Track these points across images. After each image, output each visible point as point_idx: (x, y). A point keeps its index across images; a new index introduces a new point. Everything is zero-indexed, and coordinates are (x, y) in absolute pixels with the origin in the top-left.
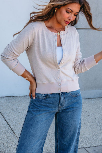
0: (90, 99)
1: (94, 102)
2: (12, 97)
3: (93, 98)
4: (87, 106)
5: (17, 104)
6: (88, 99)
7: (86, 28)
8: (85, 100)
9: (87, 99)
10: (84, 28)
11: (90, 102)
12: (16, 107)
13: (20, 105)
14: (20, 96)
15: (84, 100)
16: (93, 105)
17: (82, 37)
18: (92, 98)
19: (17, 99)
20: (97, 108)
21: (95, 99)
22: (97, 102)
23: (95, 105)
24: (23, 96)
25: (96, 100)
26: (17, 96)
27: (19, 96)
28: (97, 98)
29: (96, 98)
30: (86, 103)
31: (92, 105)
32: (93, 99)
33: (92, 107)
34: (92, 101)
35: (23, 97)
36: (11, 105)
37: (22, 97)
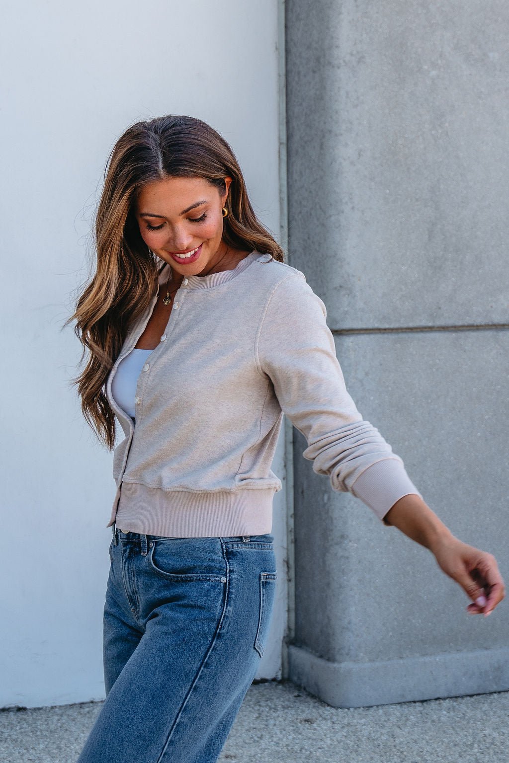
0: (434, 705)
1: (452, 713)
2: (11, 714)
3: (446, 695)
4: (415, 737)
5: (42, 746)
6: (423, 701)
7: (387, 326)
8: (406, 709)
9: (415, 702)
10: (377, 325)
11: (435, 717)
12: (39, 758)
13: (59, 748)
14: (58, 704)
15: (398, 707)
16: (451, 731)
17: (367, 374)
18: (444, 699)
19: (39, 722)
20: (471, 746)
21: (460, 700)
22: (470, 714)
23: (458, 730)
24: (72, 706)
25: (464, 706)
26: (39, 709)
27: (52, 708)
28: (471, 696)
29: (462, 697)
30: (409, 723)
31: (445, 732)
32: (446, 704)
33: (443, 742)
34: (445, 712)
35: (73, 713)
36: (11, 754)
37: (70, 712)
